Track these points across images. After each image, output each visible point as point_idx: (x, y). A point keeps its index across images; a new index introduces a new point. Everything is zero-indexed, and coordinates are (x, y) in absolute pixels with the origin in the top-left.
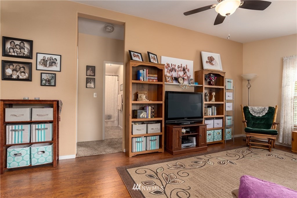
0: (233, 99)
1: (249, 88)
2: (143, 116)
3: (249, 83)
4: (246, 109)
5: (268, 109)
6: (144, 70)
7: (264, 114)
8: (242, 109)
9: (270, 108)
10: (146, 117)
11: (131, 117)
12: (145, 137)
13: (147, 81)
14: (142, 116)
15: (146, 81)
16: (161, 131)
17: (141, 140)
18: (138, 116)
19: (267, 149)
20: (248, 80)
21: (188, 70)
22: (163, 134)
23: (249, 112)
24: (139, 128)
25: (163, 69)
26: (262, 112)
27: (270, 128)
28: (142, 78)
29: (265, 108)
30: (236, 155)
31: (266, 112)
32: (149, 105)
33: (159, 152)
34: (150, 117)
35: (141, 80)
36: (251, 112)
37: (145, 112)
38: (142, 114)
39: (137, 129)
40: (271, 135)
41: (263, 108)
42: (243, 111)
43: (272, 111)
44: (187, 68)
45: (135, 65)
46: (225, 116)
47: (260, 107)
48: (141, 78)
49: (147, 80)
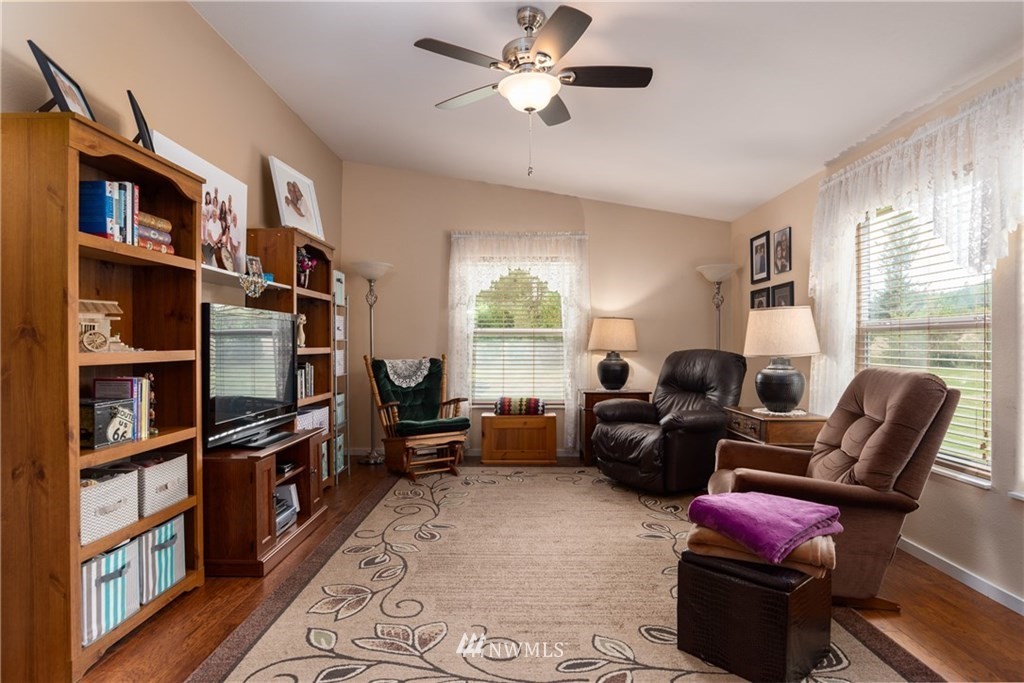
0: (346, 338)
1: (371, 306)
2: (120, 433)
3: (371, 290)
4: (378, 367)
5: (428, 365)
6: (122, 188)
7: (420, 380)
8: (367, 367)
9: (433, 361)
10: (129, 435)
11: (75, 444)
12: (132, 539)
13: (136, 244)
14: (116, 433)
15: (133, 243)
16: (191, 491)
17: (123, 559)
18: (96, 433)
19: (447, 472)
20: (370, 281)
21: (235, 219)
22: (198, 501)
23: (387, 376)
24: (109, 501)
25: (197, 199)
26: (415, 373)
27: (435, 417)
28: (118, 226)
29: (420, 363)
30: (420, 506)
31: (426, 373)
32: (139, 370)
33: (190, 590)
34: (144, 434)
35: (112, 235)
36: (391, 377)
37: (127, 411)
38: (116, 421)
39: (101, 504)
40: (458, 433)
41: (417, 361)
42: (372, 375)
43: (437, 370)
44: (230, 211)
45: (92, 147)
46: (334, 394)
47: (409, 361)
48: (112, 226)
49: (136, 240)
